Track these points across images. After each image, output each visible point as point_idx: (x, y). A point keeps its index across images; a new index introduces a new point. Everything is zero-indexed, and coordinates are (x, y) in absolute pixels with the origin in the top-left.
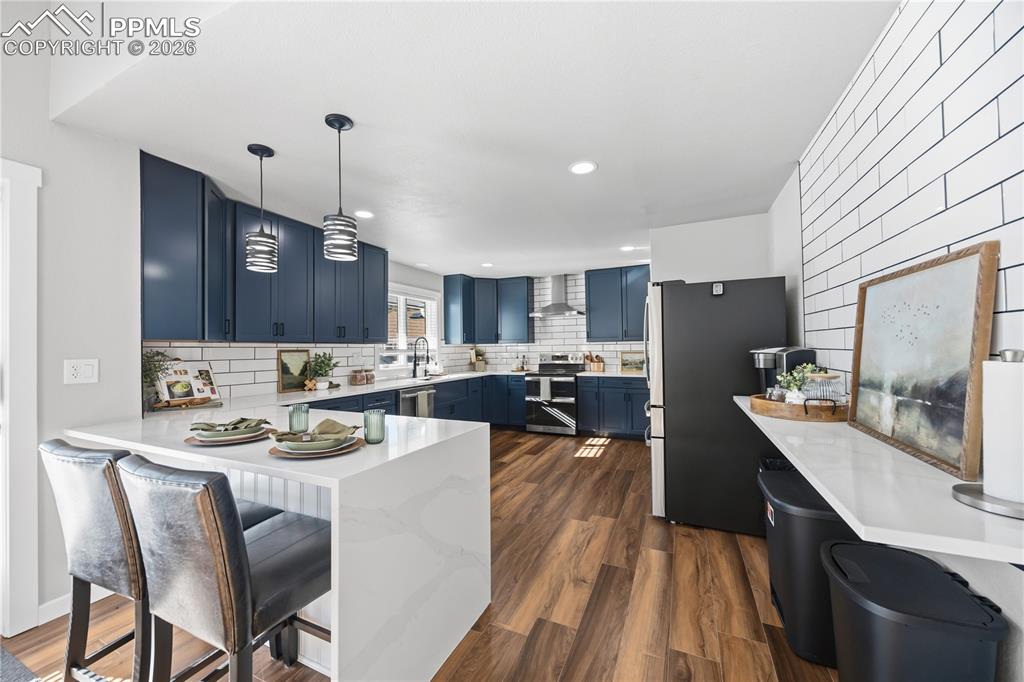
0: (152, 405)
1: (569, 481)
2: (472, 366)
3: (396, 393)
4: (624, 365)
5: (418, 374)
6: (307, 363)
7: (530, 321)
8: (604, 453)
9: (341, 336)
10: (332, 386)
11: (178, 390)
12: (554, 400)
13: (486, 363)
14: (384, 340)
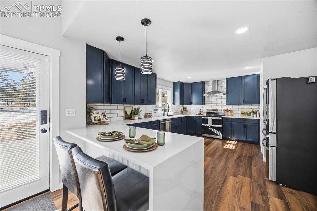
0: (89, 123)
1: (224, 158)
2: (182, 113)
3: (159, 121)
4: (242, 113)
5: (165, 115)
6: (132, 111)
7: (203, 97)
8: (236, 147)
9: (142, 102)
10: (140, 118)
11: (97, 118)
12: (213, 126)
13: (187, 112)
14: (155, 104)
